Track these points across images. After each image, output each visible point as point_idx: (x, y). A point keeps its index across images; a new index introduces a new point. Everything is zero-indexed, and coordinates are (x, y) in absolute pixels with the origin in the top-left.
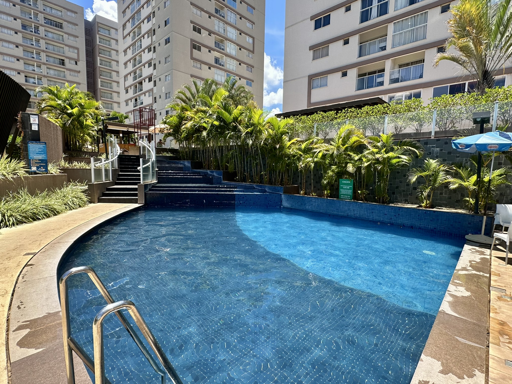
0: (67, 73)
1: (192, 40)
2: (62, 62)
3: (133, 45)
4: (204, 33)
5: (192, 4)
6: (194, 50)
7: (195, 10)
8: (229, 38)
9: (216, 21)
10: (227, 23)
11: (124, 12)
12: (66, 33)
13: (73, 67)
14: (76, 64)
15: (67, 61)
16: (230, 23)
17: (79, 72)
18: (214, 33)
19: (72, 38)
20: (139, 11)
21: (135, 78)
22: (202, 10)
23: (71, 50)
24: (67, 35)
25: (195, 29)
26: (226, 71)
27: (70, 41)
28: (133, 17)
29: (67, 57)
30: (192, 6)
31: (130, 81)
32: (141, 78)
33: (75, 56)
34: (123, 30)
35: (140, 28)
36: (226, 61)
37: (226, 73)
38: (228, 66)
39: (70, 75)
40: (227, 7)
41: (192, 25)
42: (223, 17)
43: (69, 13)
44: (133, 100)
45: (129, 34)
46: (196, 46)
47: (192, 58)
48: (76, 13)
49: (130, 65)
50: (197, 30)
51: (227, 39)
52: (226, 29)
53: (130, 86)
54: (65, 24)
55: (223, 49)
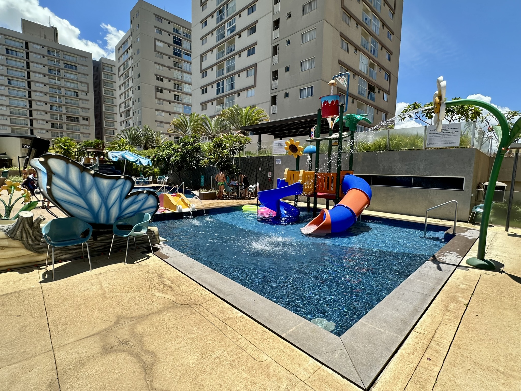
0: (80, 102)
1: (156, 86)
2: (77, 94)
3: (124, 83)
4: (166, 81)
5: (155, 63)
6: (158, 93)
7: (158, 67)
8: (185, 82)
9: (175, 71)
10: (183, 72)
11: (119, 59)
12: (79, 73)
13: (85, 97)
14: (87, 95)
15: (80, 93)
16: (186, 71)
17: (89, 100)
18: (173, 80)
19: (83, 76)
20: (127, 61)
21: (126, 107)
22: (164, 66)
23: (83, 85)
24: (80, 75)
25: (158, 79)
26: (183, 104)
27: (83, 78)
28: (124, 64)
29: (80, 90)
30: (155, 65)
31: (123, 109)
32: (129, 107)
33: (86, 89)
34: (119, 71)
35: (128, 72)
36: (183, 97)
37: (183, 106)
38: (185, 100)
39: (82, 103)
40: (183, 61)
41: (156, 77)
42: (180, 68)
43: (82, 59)
44: (125, 122)
45: (122, 75)
46: (159, 90)
47: (156, 98)
48: (87, 58)
49: (123, 97)
50: (160, 79)
51: (183, 82)
52: (183, 75)
53: (123, 112)
54: (79, 66)
55: (181, 90)
